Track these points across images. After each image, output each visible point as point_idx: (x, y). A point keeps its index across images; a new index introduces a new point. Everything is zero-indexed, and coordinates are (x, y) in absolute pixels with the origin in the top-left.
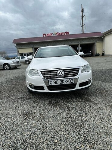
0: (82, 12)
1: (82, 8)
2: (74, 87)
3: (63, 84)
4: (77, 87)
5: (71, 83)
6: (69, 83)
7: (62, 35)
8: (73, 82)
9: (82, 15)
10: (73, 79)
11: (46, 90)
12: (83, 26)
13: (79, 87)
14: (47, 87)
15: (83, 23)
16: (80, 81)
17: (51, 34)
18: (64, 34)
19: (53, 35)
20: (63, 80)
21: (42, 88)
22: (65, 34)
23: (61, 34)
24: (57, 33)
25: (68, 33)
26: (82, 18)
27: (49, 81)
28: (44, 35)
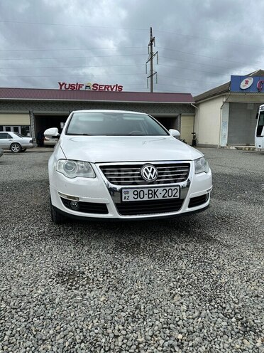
0: (151, 44)
1: (151, 35)
2: (178, 208)
3: (156, 198)
4: (185, 209)
5: (172, 197)
6: (168, 198)
7: (106, 90)
8: (178, 194)
9: (152, 53)
10: (178, 188)
11: (113, 213)
12: (152, 76)
13: (190, 206)
14: (117, 205)
15: (152, 70)
16: (192, 193)
17: (80, 86)
18: (110, 89)
19: (84, 87)
20: (156, 189)
21: (102, 208)
22: (112, 89)
23: (103, 88)
24: (93, 86)
25: (120, 88)
26: (152, 58)
27: (123, 191)
28: (61, 86)
